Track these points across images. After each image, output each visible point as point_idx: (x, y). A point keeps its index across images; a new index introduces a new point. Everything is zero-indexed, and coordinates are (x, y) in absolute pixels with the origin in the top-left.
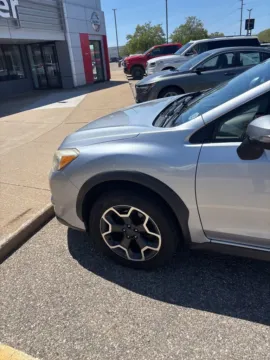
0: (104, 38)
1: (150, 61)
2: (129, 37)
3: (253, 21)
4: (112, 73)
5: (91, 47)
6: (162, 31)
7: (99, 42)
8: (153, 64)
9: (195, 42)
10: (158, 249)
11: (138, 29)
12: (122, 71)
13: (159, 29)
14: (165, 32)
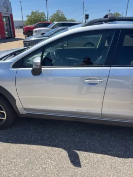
0: (11, 15)
1: (35, 30)
2: (28, 16)
3: (88, 15)
4: (16, 34)
5: (4, 20)
6: (45, 15)
7: (9, 17)
8: (36, 31)
9: (56, 22)
10: (5, 118)
11: (33, 13)
12: (22, 33)
13: (43, 14)
14: (46, 16)
